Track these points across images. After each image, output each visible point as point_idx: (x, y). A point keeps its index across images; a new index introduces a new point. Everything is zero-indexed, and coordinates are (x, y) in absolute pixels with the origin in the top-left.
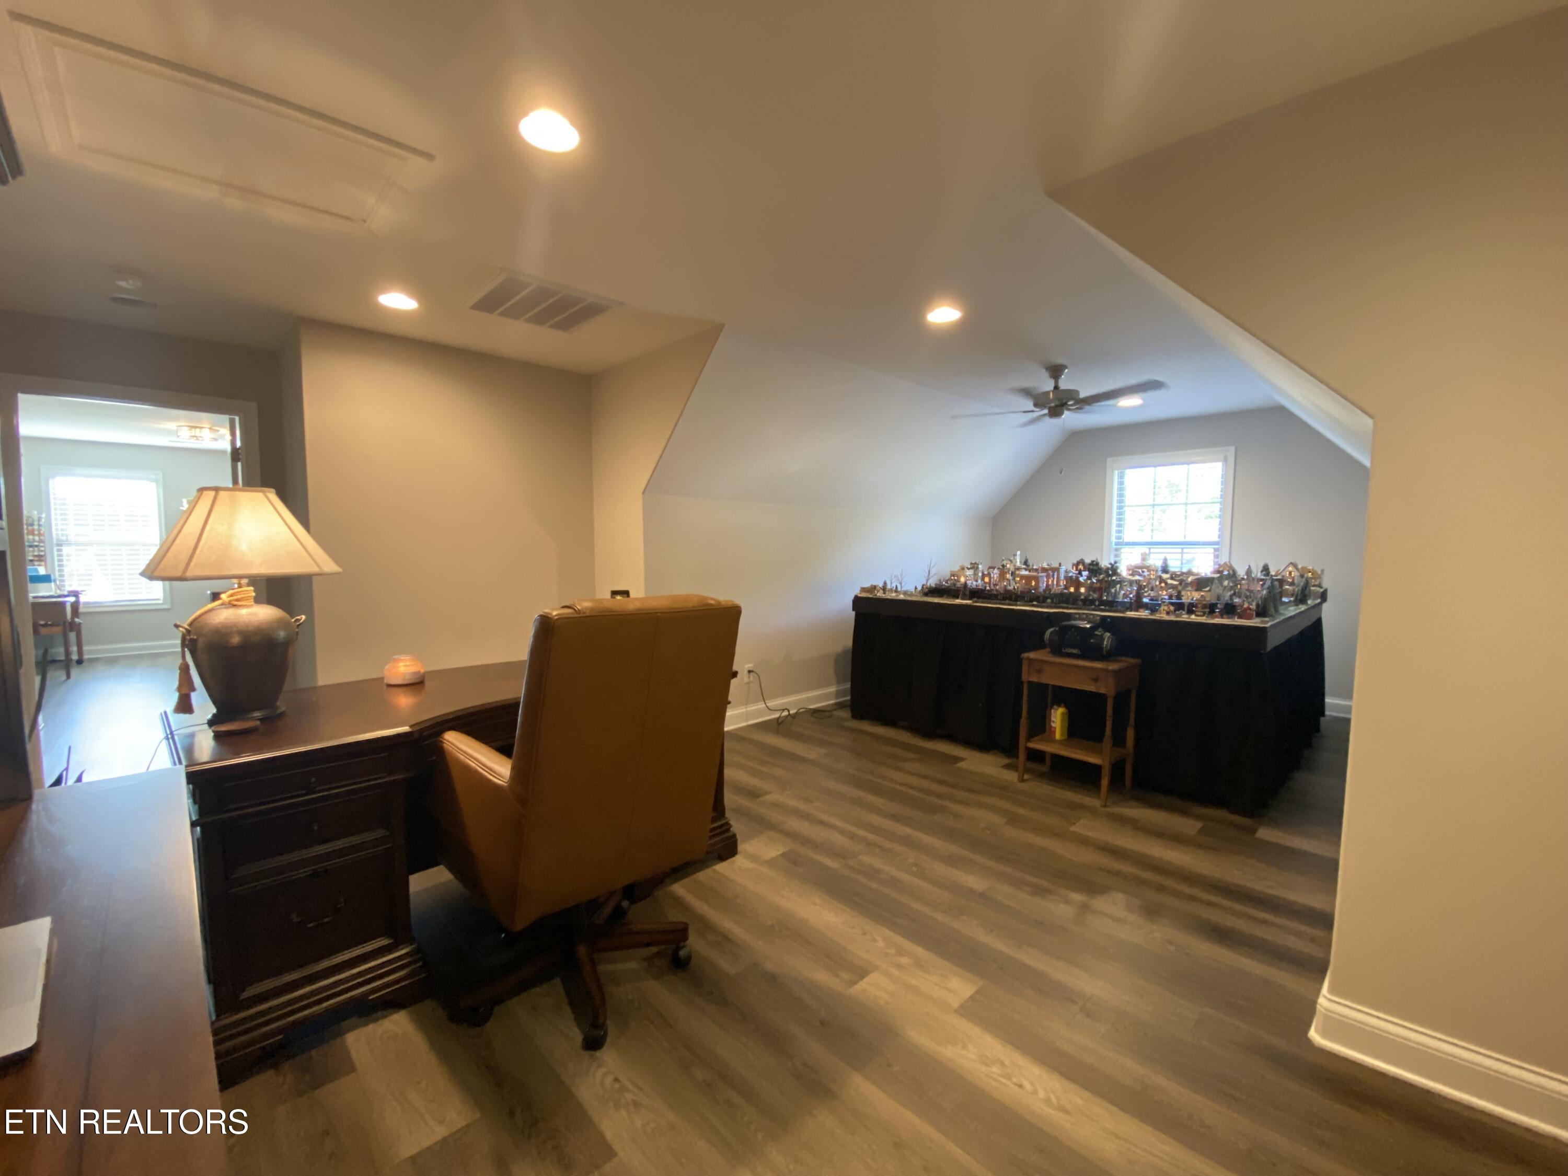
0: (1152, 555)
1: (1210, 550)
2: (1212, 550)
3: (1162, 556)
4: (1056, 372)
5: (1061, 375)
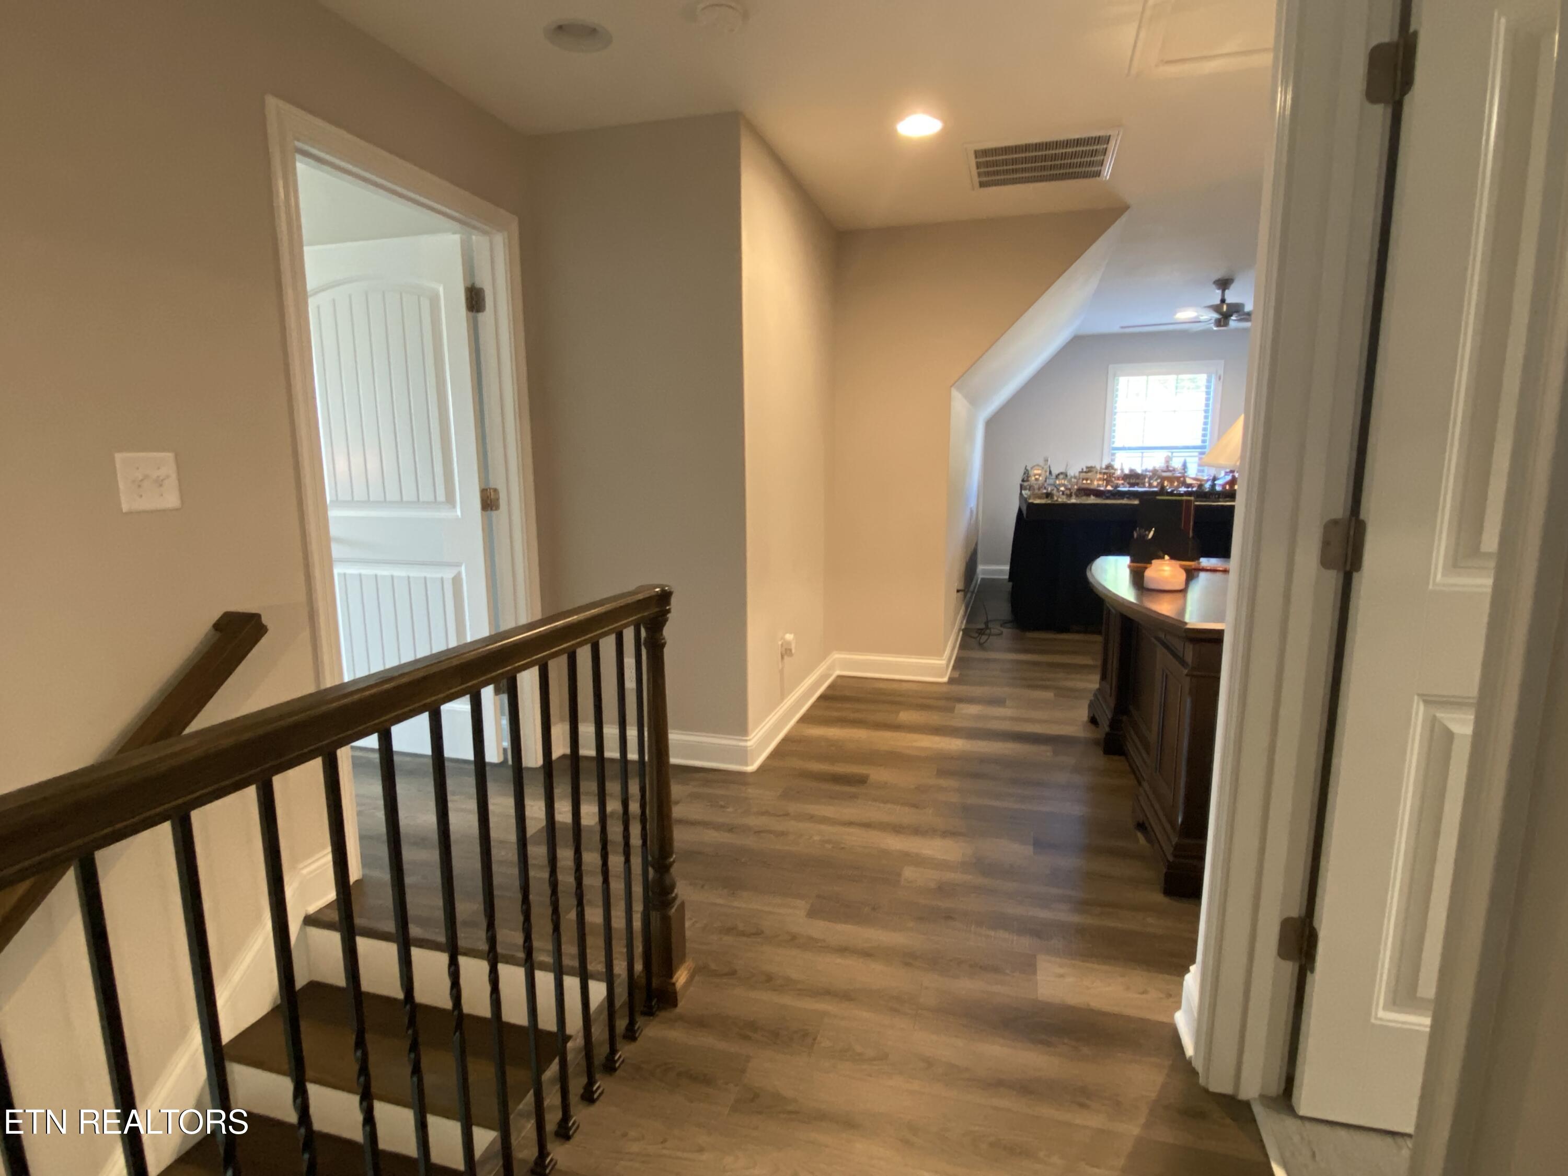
0: (1174, 459)
1: (1195, 453)
2: (1196, 454)
3: (1182, 460)
4: (1224, 284)
5: (1228, 288)
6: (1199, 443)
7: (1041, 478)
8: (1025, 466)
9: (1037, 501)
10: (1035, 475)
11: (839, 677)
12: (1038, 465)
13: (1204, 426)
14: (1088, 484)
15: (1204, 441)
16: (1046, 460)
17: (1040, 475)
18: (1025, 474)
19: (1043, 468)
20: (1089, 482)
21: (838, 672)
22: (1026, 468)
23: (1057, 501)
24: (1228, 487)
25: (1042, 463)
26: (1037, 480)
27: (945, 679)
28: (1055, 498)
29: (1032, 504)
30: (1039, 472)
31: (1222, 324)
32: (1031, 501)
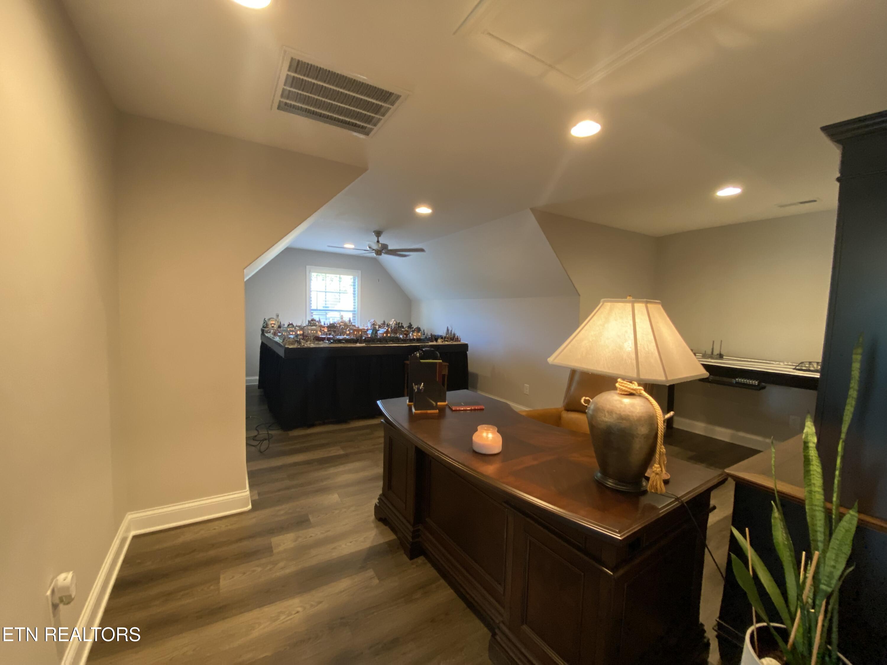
4: (378, 234)
5: (380, 236)
6: (352, 309)
7: (275, 326)
8: (264, 319)
9: (291, 347)
10: (271, 324)
11: (135, 537)
12: (273, 318)
13: (354, 301)
14: (315, 333)
15: (354, 308)
16: (278, 316)
17: (274, 324)
18: (264, 323)
19: (276, 320)
20: (315, 332)
21: (133, 533)
22: (264, 320)
23: (304, 346)
24: (385, 335)
25: (275, 317)
26: (273, 327)
27: (250, 507)
28: (303, 344)
29: (288, 348)
30: (274, 322)
31: (379, 253)
32: (286, 346)
